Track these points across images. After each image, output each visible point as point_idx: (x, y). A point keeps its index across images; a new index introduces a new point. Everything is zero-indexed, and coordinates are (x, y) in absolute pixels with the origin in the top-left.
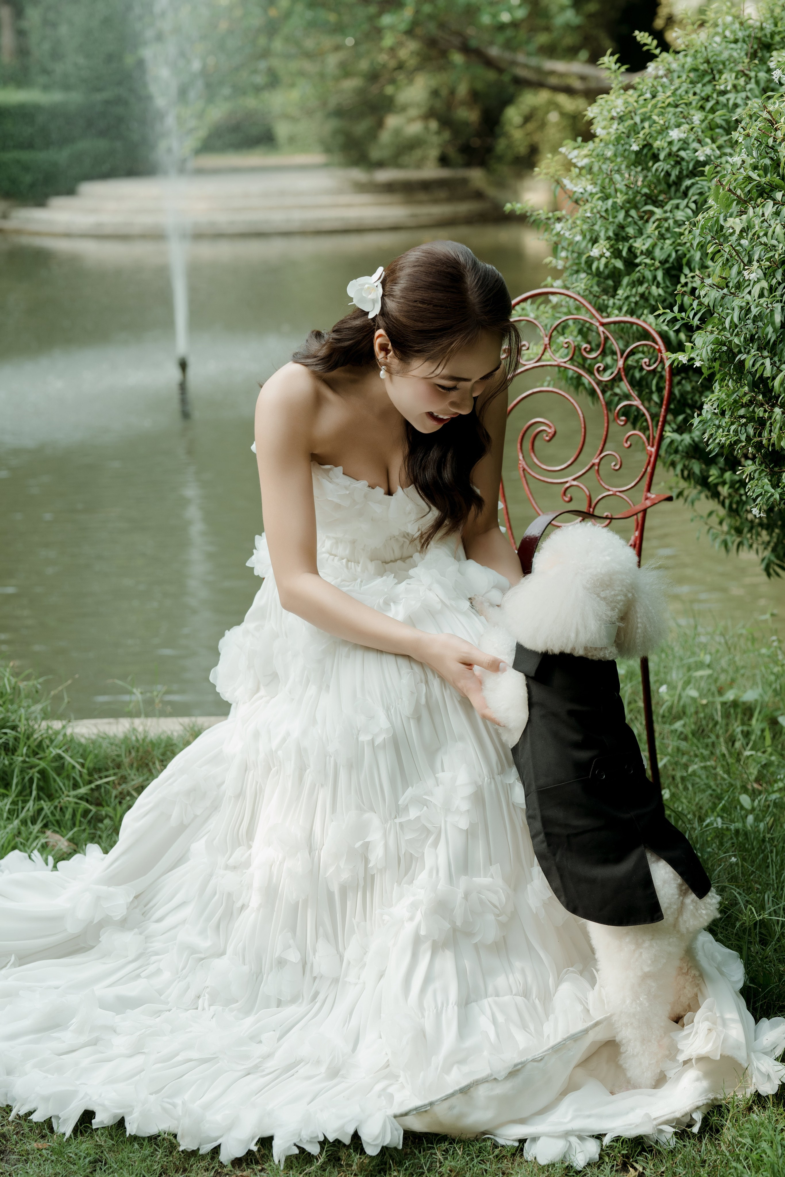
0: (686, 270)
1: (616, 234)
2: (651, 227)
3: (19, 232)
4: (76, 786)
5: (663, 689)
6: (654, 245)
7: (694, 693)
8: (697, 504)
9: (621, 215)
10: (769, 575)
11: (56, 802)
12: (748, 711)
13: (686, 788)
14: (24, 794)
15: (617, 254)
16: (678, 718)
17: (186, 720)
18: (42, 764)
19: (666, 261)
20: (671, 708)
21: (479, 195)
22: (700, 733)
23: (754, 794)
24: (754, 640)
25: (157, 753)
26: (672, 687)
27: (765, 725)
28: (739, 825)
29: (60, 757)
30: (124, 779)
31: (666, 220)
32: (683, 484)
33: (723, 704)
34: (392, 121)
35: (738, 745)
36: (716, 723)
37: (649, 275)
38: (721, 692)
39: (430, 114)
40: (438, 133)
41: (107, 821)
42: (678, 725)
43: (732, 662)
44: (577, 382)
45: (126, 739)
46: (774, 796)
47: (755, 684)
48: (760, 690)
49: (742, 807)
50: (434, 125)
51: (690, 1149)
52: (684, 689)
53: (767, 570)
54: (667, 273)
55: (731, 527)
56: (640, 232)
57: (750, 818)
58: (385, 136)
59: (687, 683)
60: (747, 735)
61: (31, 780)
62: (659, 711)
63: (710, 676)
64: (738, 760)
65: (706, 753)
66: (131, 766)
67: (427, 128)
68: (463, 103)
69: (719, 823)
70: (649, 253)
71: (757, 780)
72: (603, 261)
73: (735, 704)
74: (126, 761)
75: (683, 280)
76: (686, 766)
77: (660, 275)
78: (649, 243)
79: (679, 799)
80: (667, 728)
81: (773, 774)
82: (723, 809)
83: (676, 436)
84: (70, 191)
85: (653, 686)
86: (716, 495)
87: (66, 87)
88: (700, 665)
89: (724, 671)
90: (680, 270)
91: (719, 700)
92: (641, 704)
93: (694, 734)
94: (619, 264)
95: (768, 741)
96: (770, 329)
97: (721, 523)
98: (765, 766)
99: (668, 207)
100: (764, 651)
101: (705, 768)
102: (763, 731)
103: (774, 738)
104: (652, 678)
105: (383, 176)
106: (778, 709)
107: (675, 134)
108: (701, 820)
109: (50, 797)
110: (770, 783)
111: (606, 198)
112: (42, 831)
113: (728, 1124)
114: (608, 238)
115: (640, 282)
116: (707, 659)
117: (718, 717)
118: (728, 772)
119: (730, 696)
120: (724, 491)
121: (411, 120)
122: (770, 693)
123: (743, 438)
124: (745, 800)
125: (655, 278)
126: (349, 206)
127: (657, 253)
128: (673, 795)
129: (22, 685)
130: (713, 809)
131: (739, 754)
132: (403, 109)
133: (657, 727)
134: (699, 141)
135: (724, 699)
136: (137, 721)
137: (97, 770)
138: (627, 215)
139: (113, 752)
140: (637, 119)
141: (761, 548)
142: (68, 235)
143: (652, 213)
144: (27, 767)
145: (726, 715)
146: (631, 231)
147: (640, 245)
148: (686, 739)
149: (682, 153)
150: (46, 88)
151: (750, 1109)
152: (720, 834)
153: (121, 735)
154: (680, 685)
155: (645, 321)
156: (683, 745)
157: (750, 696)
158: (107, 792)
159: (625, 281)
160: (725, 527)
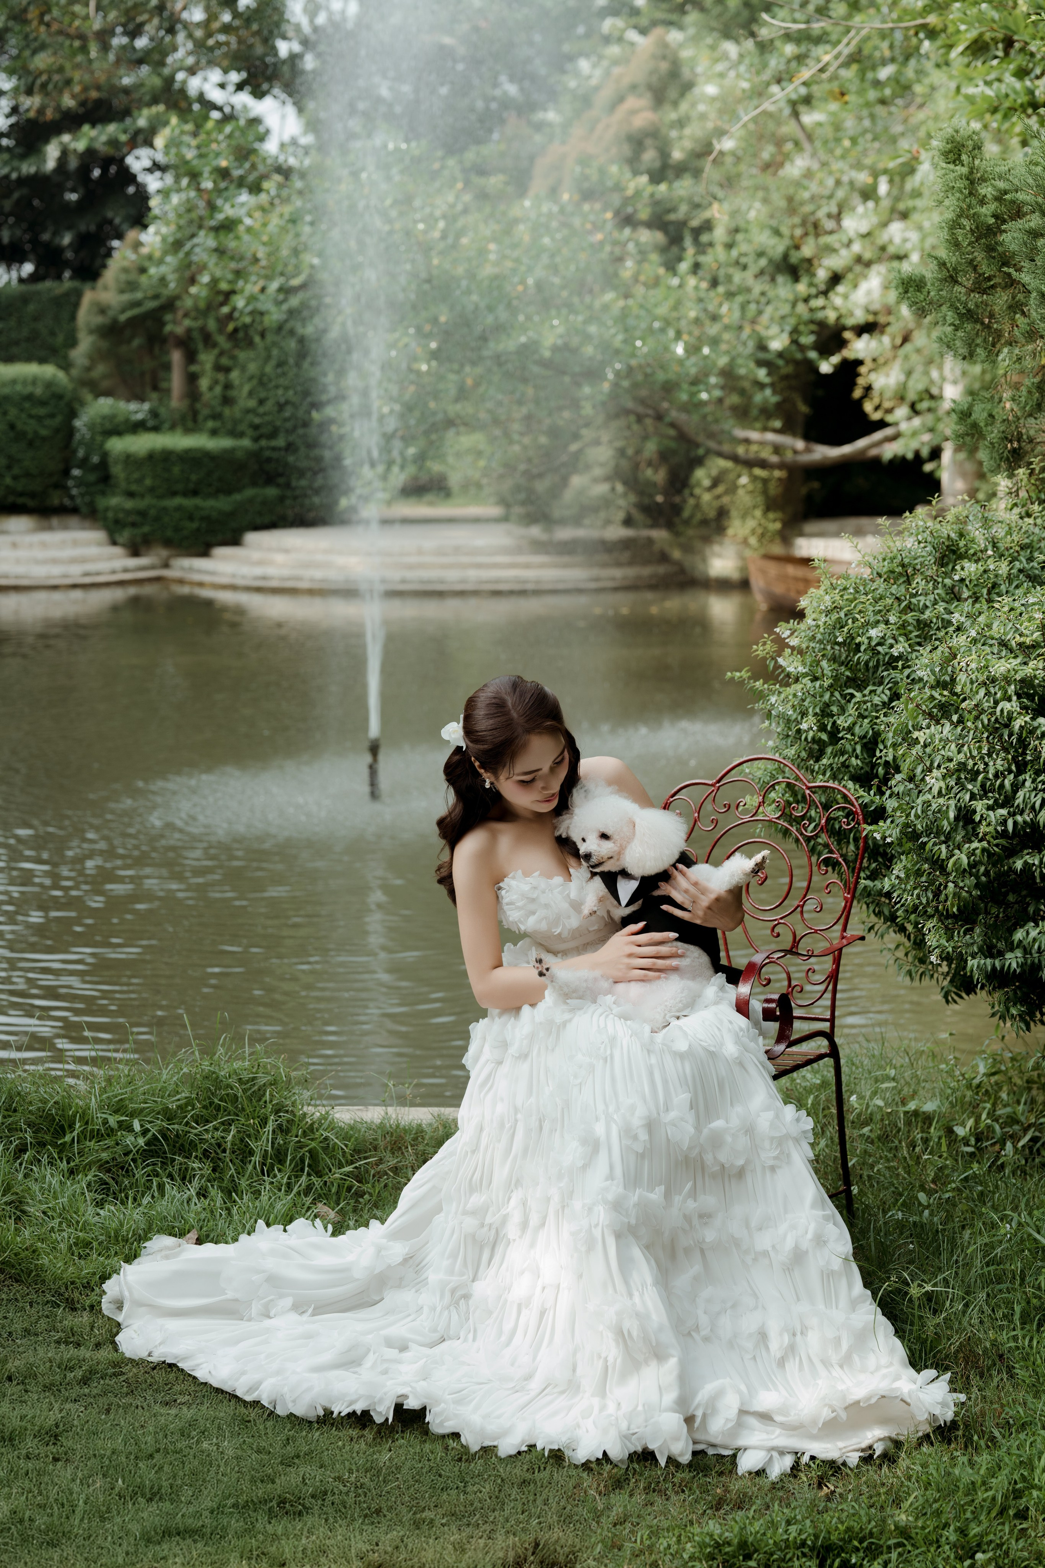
0: (881, 746)
1: (822, 711)
2: (851, 709)
3: (181, 582)
4: (341, 1166)
5: (853, 1098)
6: (854, 724)
7: (880, 1103)
8: (886, 937)
9: (827, 696)
10: (947, 1002)
11: (326, 1178)
12: (927, 1119)
13: (872, 1186)
14: (298, 1170)
15: (822, 728)
16: (865, 1123)
17: (435, 1110)
18: (313, 1144)
19: (865, 737)
20: (859, 1115)
21: (664, 558)
22: (884, 1138)
23: (930, 1193)
24: (934, 1056)
25: (408, 1138)
26: (861, 1097)
27: (942, 1133)
28: (916, 1218)
29: (326, 1139)
30: (381, 1161)
31: (865, 702)
32: (873, 919)
33: (906, 1113)
34: (576, 481)
35: (917, 1149)
36: (899, 1130)
37: (849, 748)
38: (904, 1102)
39: (616, 475)
40: (625, 495)
41: (366, 1197)
42: (866, 1130)
43: (915, 1076)
44: (786, 832)
45: (381, 1126)
46: (947, 1195)
47: (934, 1095)
48: (937, 1102)
49: (920, 1204)
50: (620, 488)
51: (871, 1473)
52: (871, 1099)
53: (946, 996)
54: (864, 746)
55: (915, 957)
56: (843, 710)
57: (926, 1213)
58: (568, 495)
59: (875, 1093)
60: (926, 1141)
61: (302, 1160)
62: (850, 1117)
63: (894, 1088)
64: (918, 1163)
65: (890, 1155)
66: (385, 1149)
67: (613, 489)
68: (650, 464)
69: (900, 1215)
70: (850, 729)
71: (934, 1181)
72: (811, 734)
73: (916, 1113)
74: (381, 1144)
75: (878, 754)
76: (872, 1167)
77: (858, 748)
78: (851, 720)
79: (865, 1194)
80: (856, 1133)
81: (947, 1176)
82: (904, 1204)
83: (868, 883)
84: (235, 541)
85: (845, 1096)
86: (902, 929)
87: (234, 433)
88: (888, 1078)
89: (907, 1083)
90: (876, 744)
91: (902, 1109)
92: (834, 1111)
93: (879, 1138)
94: (824, 737)
95: (944, 1148)
96: (945, 823)
97: (906, 955)
98: (941, 1169)
99: (866, 692)
100: (943, 1066)
101: (888, 1168)
102: (940, 1138)
103: (949, 1146)
104: (844, 1089)
105: (564, 534)
106: (954, 1119)
107: (874, 633)
108: (885, 1212)
109: (319, 1174)
110: (944, 1184)
111: (815, 679)
112: (314, 1202)
113: (903, 1455)
114: (816, 714)
115: (843, 753)
116: (893, 1073)
117: (901, 1124)
118: (909, 1173)
119: (912, 1106)
120: (910, 928)
121: (595, 480)
122: (947, 1104)
123: (924, 901)
124: (922, 1197)
125: (854, 750)
126: (527, 566)
127: (857, 729)
128: (861, 1191)
129: (293, 1074)
130: (895, 1204)
131: (919, 1157)
132: (588, 467)
133: (847, 1131)
134: (894, 638)
135: (906, 1109)
136: (390, 1110)
137: (359, 1152)
138: (832, 695)
139: (370, 1136)
140: (842, 614)
141: (941, 978)
142: (233, 588)
143: (852, 696)
144: (300, 1146)
145: (908, 1123)
146: (835, 709)
147: (841, 722)
148: (872, 1143)
149: (879, 648)
150: (214, 433)
151: (920, 1444)
152: (901, 1226)
153: (377, 1121)
154: (868, 1094)
155: (845, 787)
156: (870, 1148)
157: (929, 1107)
158: (367, 1171)
159: (829, 750)
160: (910, 958)
